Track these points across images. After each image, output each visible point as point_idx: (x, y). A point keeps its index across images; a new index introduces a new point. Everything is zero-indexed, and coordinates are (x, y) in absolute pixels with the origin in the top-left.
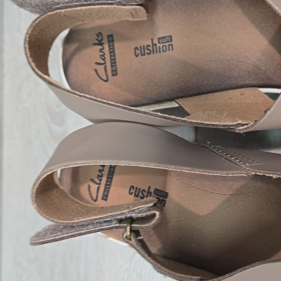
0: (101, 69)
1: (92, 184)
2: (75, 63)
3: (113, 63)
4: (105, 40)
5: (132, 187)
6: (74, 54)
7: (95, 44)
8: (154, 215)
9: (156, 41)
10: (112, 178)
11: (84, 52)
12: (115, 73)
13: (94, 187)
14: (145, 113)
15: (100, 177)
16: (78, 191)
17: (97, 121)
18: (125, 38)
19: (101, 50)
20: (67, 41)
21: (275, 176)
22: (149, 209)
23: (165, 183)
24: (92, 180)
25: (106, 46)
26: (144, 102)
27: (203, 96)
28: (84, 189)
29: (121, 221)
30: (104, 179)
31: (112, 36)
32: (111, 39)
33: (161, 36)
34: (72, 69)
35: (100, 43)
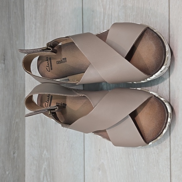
0: (48, 68)
1: (46, 103)
2: (41, 66)
3: (51, 66)
4: (49, 60)
5: (57, 103)
6: (40, 63)
7: (46, 61)
8: (57, 108)
9: (62, 60)
10: (51, 101)
11: (43, 63)
12: (52, 69)
13: (47, 104)
14: (57, 81)
15: (48, 100)
16: (43, 105)
17: (42, 83)
18: (54, 59)
19: (48, 62)
20: (39, 60)
21: (83, 95)
22: (55, 106)
23: (65, 101)
24: (46, 102)
25: (49, 61)
26: (59, 77)
27: (74, 75)
28: (44, 104)
29: (48, 110)
30: (49, 101)
31: (50, 58)
32: (50, 59)
33: (63, 58)
34: (40, 68)
35: (48, 61)
